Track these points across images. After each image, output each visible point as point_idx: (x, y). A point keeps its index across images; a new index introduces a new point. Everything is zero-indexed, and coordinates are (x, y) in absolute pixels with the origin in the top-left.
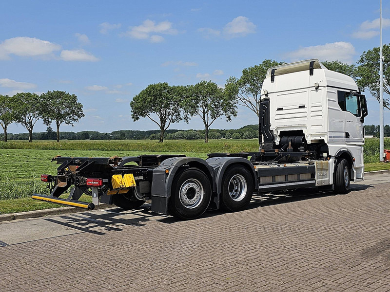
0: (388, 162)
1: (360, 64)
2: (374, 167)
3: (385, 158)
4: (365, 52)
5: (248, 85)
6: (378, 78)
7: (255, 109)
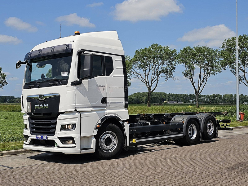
0: (242, 121)
1: (222, 49)
2: (233, 124)
3: (240, 118)
4: (225, 40)
5: (139, 63)
6: (235, 59)
7: (145, 81)
